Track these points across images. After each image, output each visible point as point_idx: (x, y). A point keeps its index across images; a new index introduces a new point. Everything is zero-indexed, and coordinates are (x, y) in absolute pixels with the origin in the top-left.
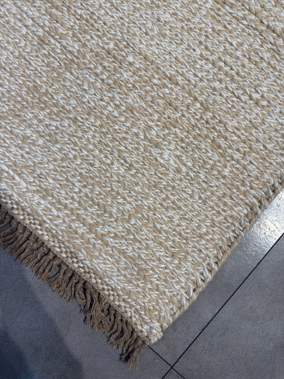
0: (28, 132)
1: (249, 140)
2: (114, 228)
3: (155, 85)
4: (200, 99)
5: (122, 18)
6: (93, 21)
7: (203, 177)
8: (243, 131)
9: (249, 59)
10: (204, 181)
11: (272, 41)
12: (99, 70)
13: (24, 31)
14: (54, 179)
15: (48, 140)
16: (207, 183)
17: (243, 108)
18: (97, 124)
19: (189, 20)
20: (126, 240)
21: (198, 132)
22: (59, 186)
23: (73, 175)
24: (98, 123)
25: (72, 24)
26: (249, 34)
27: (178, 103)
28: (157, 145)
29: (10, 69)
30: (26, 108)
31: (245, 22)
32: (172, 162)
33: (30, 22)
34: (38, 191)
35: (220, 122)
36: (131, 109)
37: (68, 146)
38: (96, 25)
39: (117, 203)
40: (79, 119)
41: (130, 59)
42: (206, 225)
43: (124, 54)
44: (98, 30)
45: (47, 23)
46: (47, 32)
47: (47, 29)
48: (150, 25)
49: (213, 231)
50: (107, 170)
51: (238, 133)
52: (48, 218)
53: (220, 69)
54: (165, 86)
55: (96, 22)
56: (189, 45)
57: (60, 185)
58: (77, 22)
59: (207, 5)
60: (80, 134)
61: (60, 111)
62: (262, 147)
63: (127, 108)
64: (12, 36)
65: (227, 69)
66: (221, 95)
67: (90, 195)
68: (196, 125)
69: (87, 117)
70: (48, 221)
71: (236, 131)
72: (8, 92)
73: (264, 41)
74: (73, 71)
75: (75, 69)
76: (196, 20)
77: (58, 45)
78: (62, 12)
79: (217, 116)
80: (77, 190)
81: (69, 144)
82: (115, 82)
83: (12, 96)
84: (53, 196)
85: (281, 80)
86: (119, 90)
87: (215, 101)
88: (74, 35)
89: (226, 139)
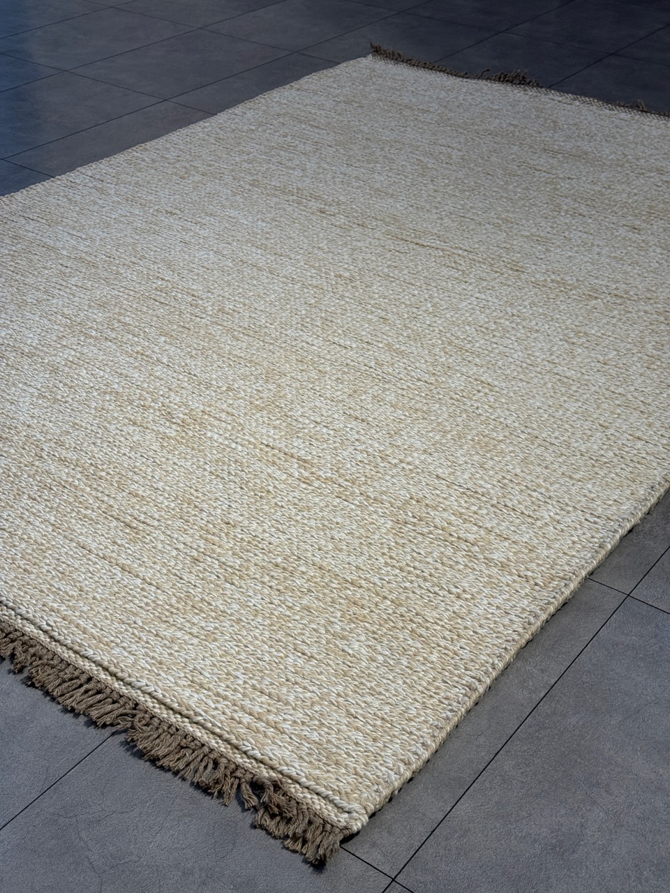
0: (179, 634)
1: (455, 628)
2: (291, 715)
3: (335, 588)
4: (390, 597)
5: (289, 539)
6: (257, 543)
7: (405, 663)
8: (446, 621)
9: (442, 563)
10: (407, 667)
11: (466, 549)
12: (267, 579)
13: (174, 553)
14: (210, 674)
15: (202, 639)
16: (411, 669)
17: (443, 601)
18: (266, 623)
19: (367, 537)
20: (308, 726)
21: (392, 624)
22: (217, 680)
23: (235, 669)
24: (268, 622)
25: (231, 546)
26: (439, 545)
27: (364, 602)
28: (343, 638)
29: (157, 583)
30: (176, 614)
31: (431, 536)
32: (363, 651)
33: (181, 546)
34: (189, 685)
35: (417, 614)
36: (308, 609)
37: (230, 643)
38: (260, 545)
39: (295, 691)
40: (244, 619)
41: (304, 569)
42: (416, 708)
43: (295, 565)
44: (263, 549)
45: (202, 546)
46: (202, 553)
47: (202, 550)
48: (323, 543)
49: (425, 713)
50: (280, 662)
51: (441, 623)
52: (203, 710)
53: (409, 572)
54: (347, 588)
55: (259, 543)
56: (370, 556)
57: (218, 678)
58: (238, 544)
59: (386, 525)
60: (245, 633)
61: (220, 615)
62: (472, 633)
63: (303, 608)
64: (159, 558)
65: (418, 572)
66: (413, 592)
67: (258, 686)
68: (389, 618)
69: (253, 618)
70: (203, 713)
71: (438, 621)
72: (154, 602)
73: (456, 549)
74: (235, 581)
75: (237, 580)
76: (376, 537)
77: (217, 562)
78: (220, 538)
79: (411, 609)
80: (241, 682)
81: (230, 641)
82: (286, 588)
83: (158, 605)
84: (209, 689)
85: (483, 578)
86: (290, 594)
87: (407, 598)
88: (234, 554)
89: (427, 628)
